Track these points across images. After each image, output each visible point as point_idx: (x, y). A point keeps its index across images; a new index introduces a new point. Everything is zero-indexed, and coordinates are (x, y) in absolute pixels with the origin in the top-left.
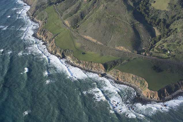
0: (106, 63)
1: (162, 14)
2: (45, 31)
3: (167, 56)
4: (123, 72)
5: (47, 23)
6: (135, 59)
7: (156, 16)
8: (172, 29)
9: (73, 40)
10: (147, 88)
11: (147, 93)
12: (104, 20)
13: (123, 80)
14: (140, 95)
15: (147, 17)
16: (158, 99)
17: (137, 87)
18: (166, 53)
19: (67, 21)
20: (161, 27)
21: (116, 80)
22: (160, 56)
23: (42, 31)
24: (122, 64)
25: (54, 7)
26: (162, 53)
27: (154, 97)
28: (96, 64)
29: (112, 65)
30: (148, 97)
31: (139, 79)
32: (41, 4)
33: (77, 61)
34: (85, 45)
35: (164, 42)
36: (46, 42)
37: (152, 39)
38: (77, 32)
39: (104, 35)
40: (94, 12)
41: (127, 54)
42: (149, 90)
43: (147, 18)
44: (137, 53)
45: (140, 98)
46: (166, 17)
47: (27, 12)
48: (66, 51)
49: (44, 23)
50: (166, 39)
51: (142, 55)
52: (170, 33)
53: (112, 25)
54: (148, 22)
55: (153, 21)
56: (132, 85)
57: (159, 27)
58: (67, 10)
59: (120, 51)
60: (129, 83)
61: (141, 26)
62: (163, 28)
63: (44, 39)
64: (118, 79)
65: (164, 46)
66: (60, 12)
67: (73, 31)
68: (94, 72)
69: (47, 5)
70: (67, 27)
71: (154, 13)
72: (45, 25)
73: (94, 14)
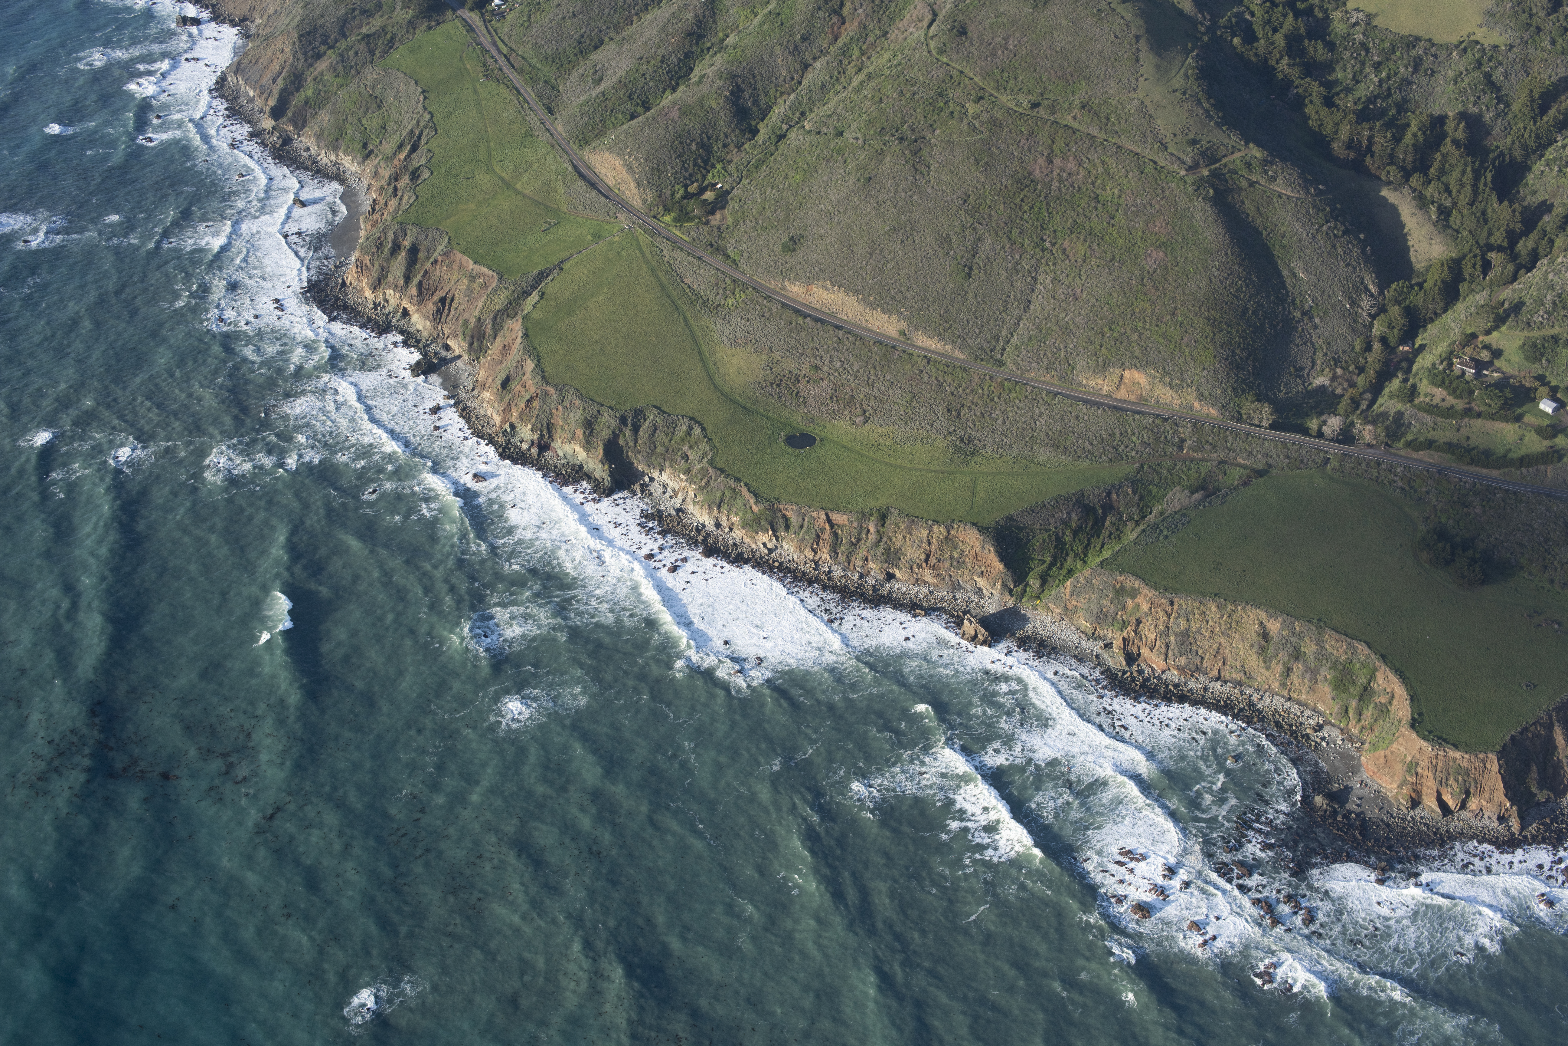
0: (1010, 518)
1: (1451, 74)
2: (423, 247)
3: (1536, 444)
4: (1177, 592)
5: (426, 174)
6: (1260, 473)
7: (1397, 96)
8: (1546, 207)
9: (686, 320)
10: (1406, 731)
11: (1412, 767)
12: (951, 143)
13: (1182, 661)
14: (1348, 790)
15: (1317, 100)
16: (1501, 819)
17: (1310, 721)
18: (1527, 418)
19: (607, 156)
20: (1448, 190)
21: (1116, 661)
22: (1472, 443)
23: (396, 248)
24: (1156, 526)
25: (470, 29)
26: (1492, 417)
27: (1473, 804)
28: (923, 534)
29: (1068, 538)
30: (1415, 803)
31: (1322, 656)
32: (341, 12)
33: (755, 509)
34: (806, 369)
35: (1499, 321)
36: (436, 347)
37: (1381, 292)
38: (718, 250)
39: (969, 275)
40: (851, 70)
41: (1186, 431)
42: (1427, 747)
43: (1324, 111)
44: (1273, 426)
45: (1346, 816)
46: (1486, 99)
47: (222, 81)
48: (636, 429)
49: (404, 181)
50: (1506, 294)
51: (1320, 435)
52: (1533, 236)
53: (1025, 182)
54: (1335, 146)
55: (1381, 141)
56: (1265, 704)
57: (1431, 191)
58: (597, 56)
59: (1118, 409)
60: (1237, 684)
61: (1280, 187)
62: (1467, 192)
63: (419, 322)
64: (1131, 658)
65: (1497, 353)
66: (533, 80)
67: (675, 244)
68: (914, 607)
69: (403, 15)
70: (623, 205)
71: (1377, 66)
72: (414, 197)
73: (855, 83)
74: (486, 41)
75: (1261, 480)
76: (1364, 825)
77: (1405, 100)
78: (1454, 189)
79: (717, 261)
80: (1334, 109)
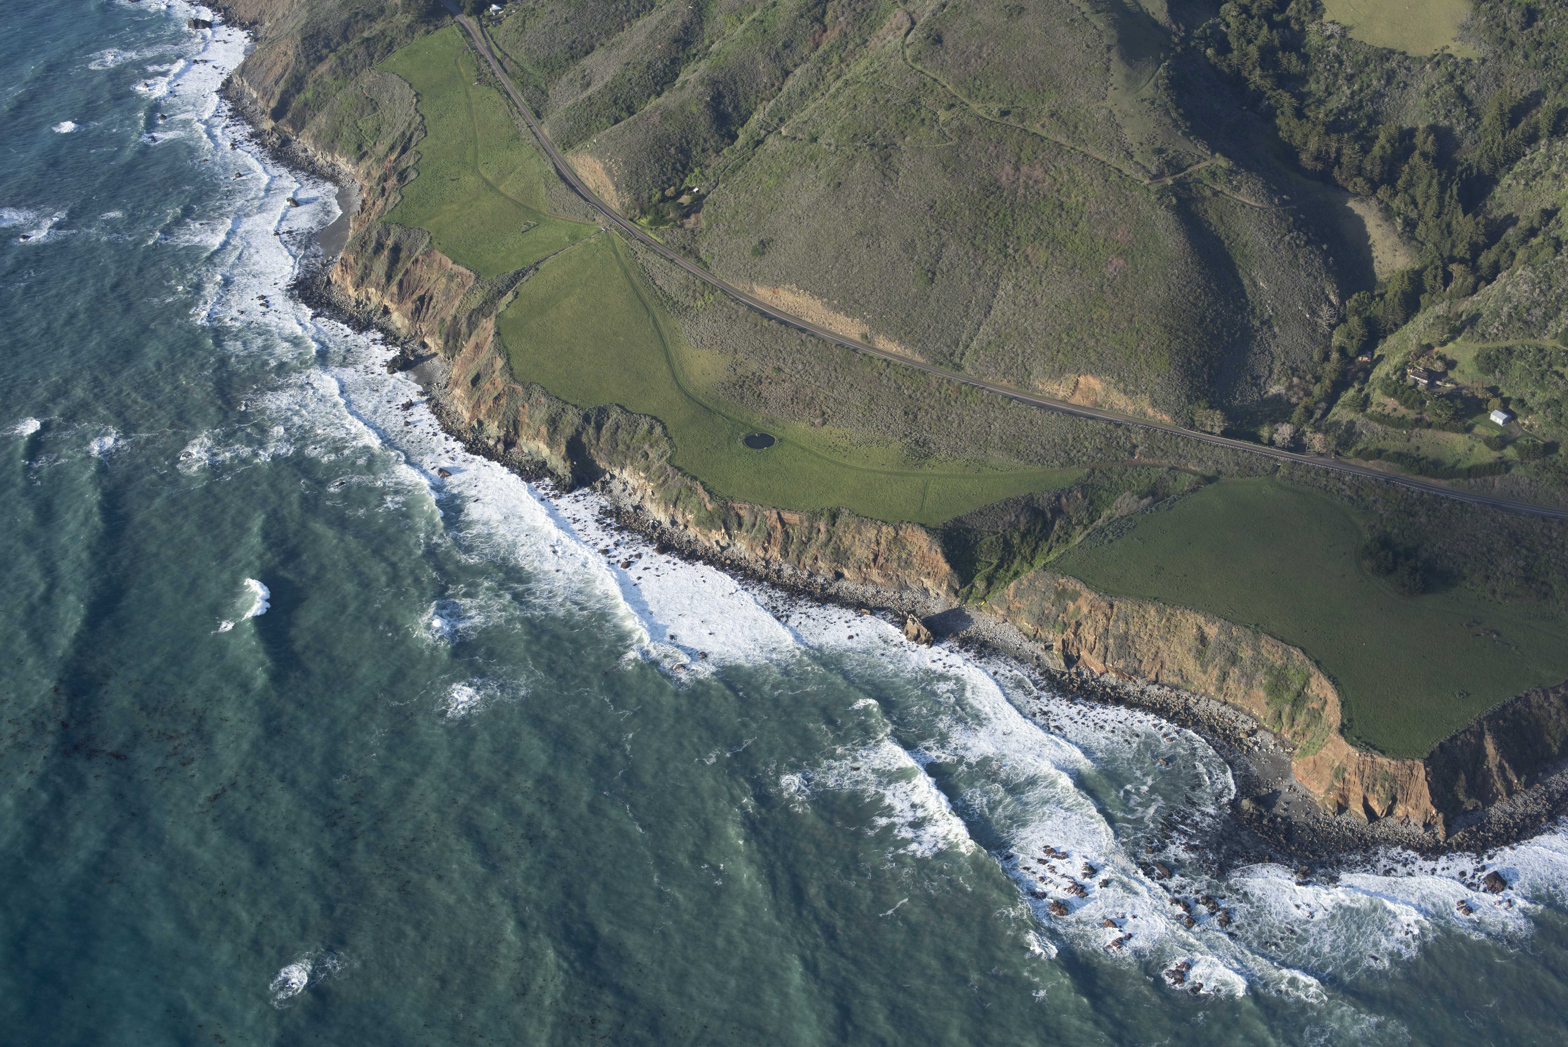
0: (958, 520)
1: (1423, 87)
2: (405, 247)
3: (1485, 455)
4: (1116, 595)
5: (413, 175)
6: (1209, 480)
7: (1369, 109)
8: (1511, 220)
9: (655, 322)
10: (1334, 736)
11: (1339, 773)
12: (920, 150)
13: (1121, 664)
14: (1276, 794)
15: (1288, 111)
16: (1427, 826)
17: (1244, 725)
18: (1478, 429)
19: (589, 160)
20: (1414, 203)
21: (1055, 663)
22: (1422, 453)
23: (379, 247)
24: (1102, 530)
25: (467, 34)
26: (1442, 427)
27: (1400, 810)
28: (872, 534)
29: (1016, 541)
30: (1342, 808)
31: (1258, 660)
32: (345, 16)
33: (709, 507)
34: (769, 371)
35: (1455, 333)
36: (414, 345)
37: (1342, 302)
38: (690, 252)
39: (932, 280)
40: (830, 77)
41: (1138, 438)
42: (1354, 752)
43: (1294, 122)
44: (1225, 433)
45: (1272, 820)
46: (1457, 112)
47: (227, 83)
48: (599, 427)
49: (392, 181)
50: (1465, 306)
51: (1271, 443)
52: (1495, 249)
53: (992, 188)
54: (1304, 157)
55: (1350, 152)
56: (1201, 708)
57: (1397, 203)
58: (587, 61)
59: (1072, 414)
60: (1174, 687)
61: (1244, 197)
62: (1433, 204)
63: (398, 320)
64: (1070, 661)
65: (1451, 364)
66: (524, 85)
67: (650, 246)
68: (860, 606)
69: (403, 20)
70: (601, 207)
71: (1350, 79)
72: (399, 198)
73: (832, 90)
74: (481, 46)
75: (1210, 487)
76: (1289, 829)
77: (1376, 113)
78: (1420, 201)
79: (689, 263)
80: (1304, 120)
